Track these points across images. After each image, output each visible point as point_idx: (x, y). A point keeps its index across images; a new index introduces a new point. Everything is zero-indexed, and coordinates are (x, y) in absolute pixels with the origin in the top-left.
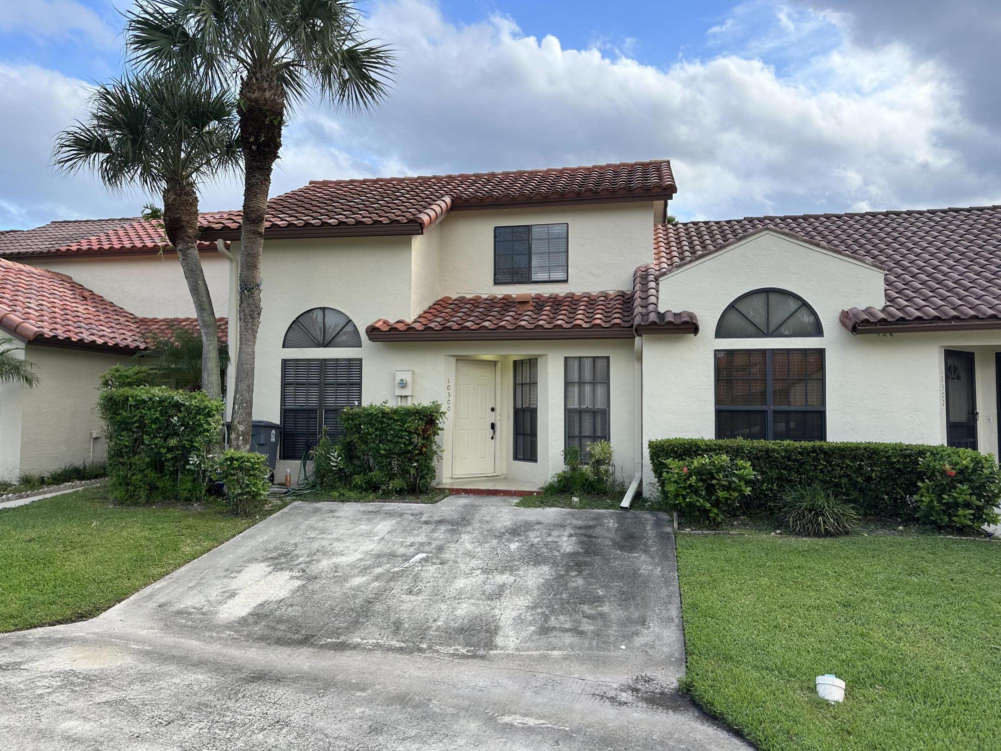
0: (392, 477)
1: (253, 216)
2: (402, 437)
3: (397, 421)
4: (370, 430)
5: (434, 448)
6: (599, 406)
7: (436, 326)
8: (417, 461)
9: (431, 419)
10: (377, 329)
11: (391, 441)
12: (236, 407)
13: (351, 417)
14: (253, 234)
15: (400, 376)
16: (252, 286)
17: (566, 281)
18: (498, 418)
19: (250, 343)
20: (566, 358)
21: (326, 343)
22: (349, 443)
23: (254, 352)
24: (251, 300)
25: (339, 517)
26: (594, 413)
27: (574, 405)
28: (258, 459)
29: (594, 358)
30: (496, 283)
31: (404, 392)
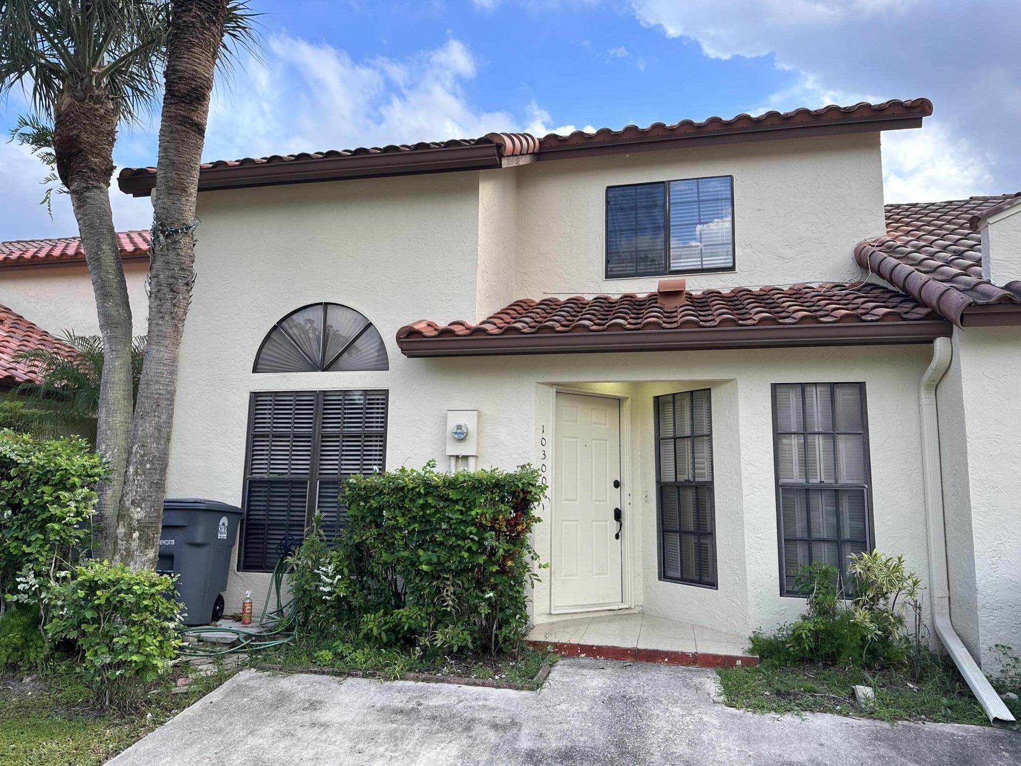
0: (441, 619)
1: (182, 88)
2: (465, 537)
3: (456, 502)
4: (401, 520)
5: (527, 558)
6: (847, 477)
7: (524, 328)
8: (494, 588)
9: (524, 499)
10: (418, 333)
11: (442, 543)
12: (131, 470)
13: (364, 494)
14: (182, 123)
15: (454, 420)
16: (176, 226)
17: (732, 269)
18: (627, 499)
19: (167, 342)
20: (775, 387)
21: (327, 363)
22: (358, 546)
23: (174, 360)
24: (172, 255)
25: (325, 726)
26: (836, 493)
27: (795, 476)
28: (153, 585)
29: (833, 386)
30: (609, 275)
31: (462, 450)
